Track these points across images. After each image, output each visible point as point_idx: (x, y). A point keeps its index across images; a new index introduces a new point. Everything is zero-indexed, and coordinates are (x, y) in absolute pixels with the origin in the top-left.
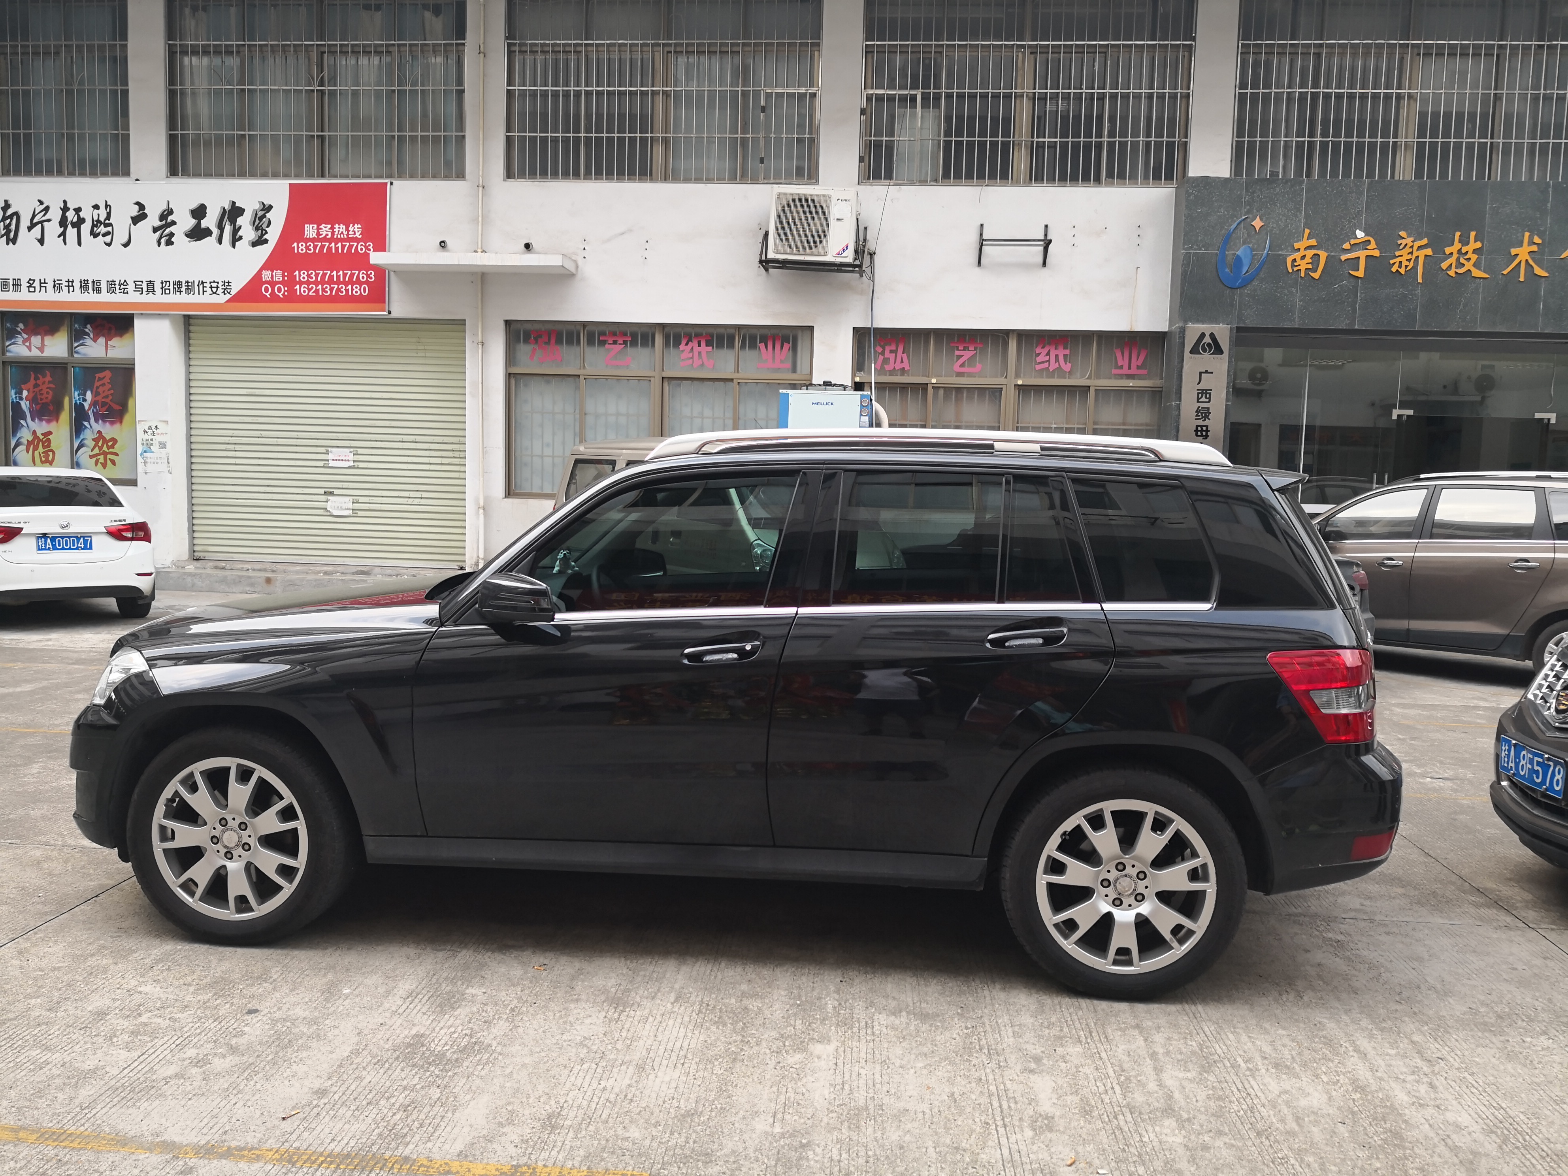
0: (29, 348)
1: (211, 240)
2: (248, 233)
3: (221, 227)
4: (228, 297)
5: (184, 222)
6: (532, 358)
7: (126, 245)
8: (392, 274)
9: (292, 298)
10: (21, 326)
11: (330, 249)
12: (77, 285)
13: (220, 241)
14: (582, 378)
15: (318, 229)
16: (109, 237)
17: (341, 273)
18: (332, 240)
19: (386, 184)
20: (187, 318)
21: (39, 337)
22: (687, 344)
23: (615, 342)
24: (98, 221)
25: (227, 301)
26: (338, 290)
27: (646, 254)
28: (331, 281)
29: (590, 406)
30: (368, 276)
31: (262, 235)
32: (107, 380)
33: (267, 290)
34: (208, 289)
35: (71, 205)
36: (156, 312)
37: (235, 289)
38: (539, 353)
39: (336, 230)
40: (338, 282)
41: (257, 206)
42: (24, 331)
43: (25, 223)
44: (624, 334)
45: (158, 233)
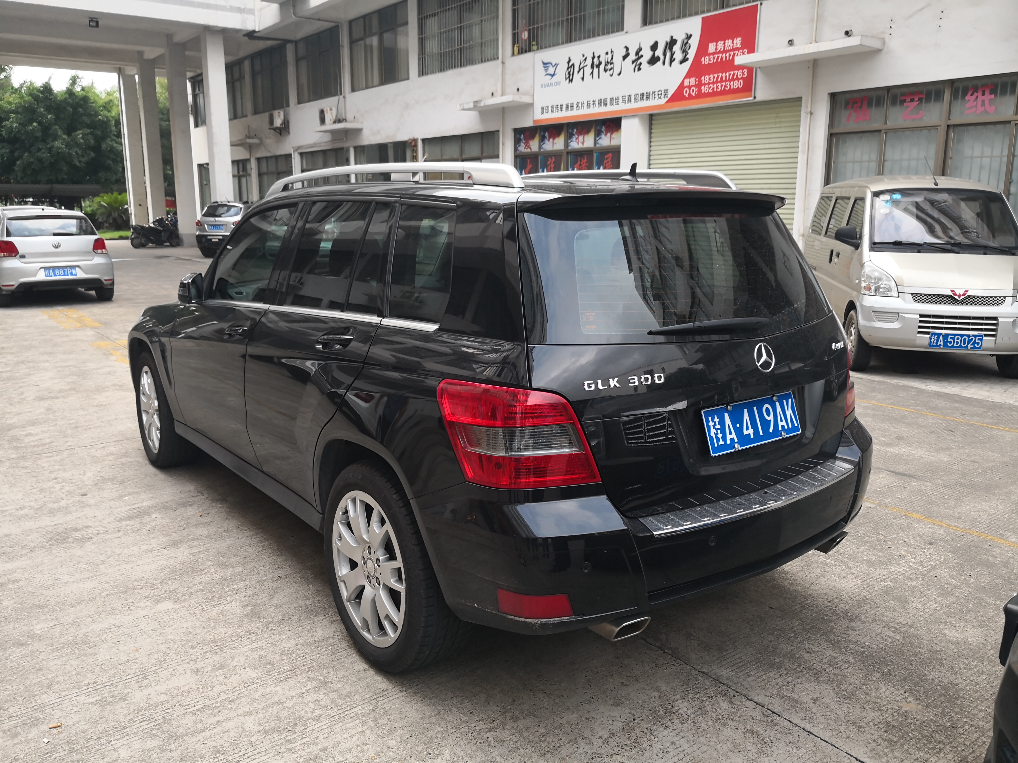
0: (578, 143)
1: (660, 63)
2: (678, 56)
3: (665, 55)
4: (667, 99)
5: (647, 54)
6: (848, 120)
7: (619, 74)
8: (758, 69)
9: (700, 95)
10: (575, 130)
11: (722, 58)
12: (597, 103)
13: (664, 63)
14: (883, 132)
15: (716, 45)
16: (612, 71)
17: (727, 74)
18: (724, 51)
19: (757, 5)
20: (651, 116)
21: (582, 136)
22: (972, 95)
23: (912, 100)
24: (608, 62)
25: (667, 102)
26: (726, 86)
27: (940, 22)
28: (722, 81)
29: (889, 154)
30: (743, 74)
31: (686, 55)
32: (610, 159)
33: (686, 92)
34: (656, 96)
35: (596, 55)
36: (632, 114)
37: (670, 94)
38: (854, 115)
39: (726, 44)
40: (726, 81)
41: (684, 36)
42: (576, 133)
43: (576, 69)
44: (918, 93)
45: (635, 64)
